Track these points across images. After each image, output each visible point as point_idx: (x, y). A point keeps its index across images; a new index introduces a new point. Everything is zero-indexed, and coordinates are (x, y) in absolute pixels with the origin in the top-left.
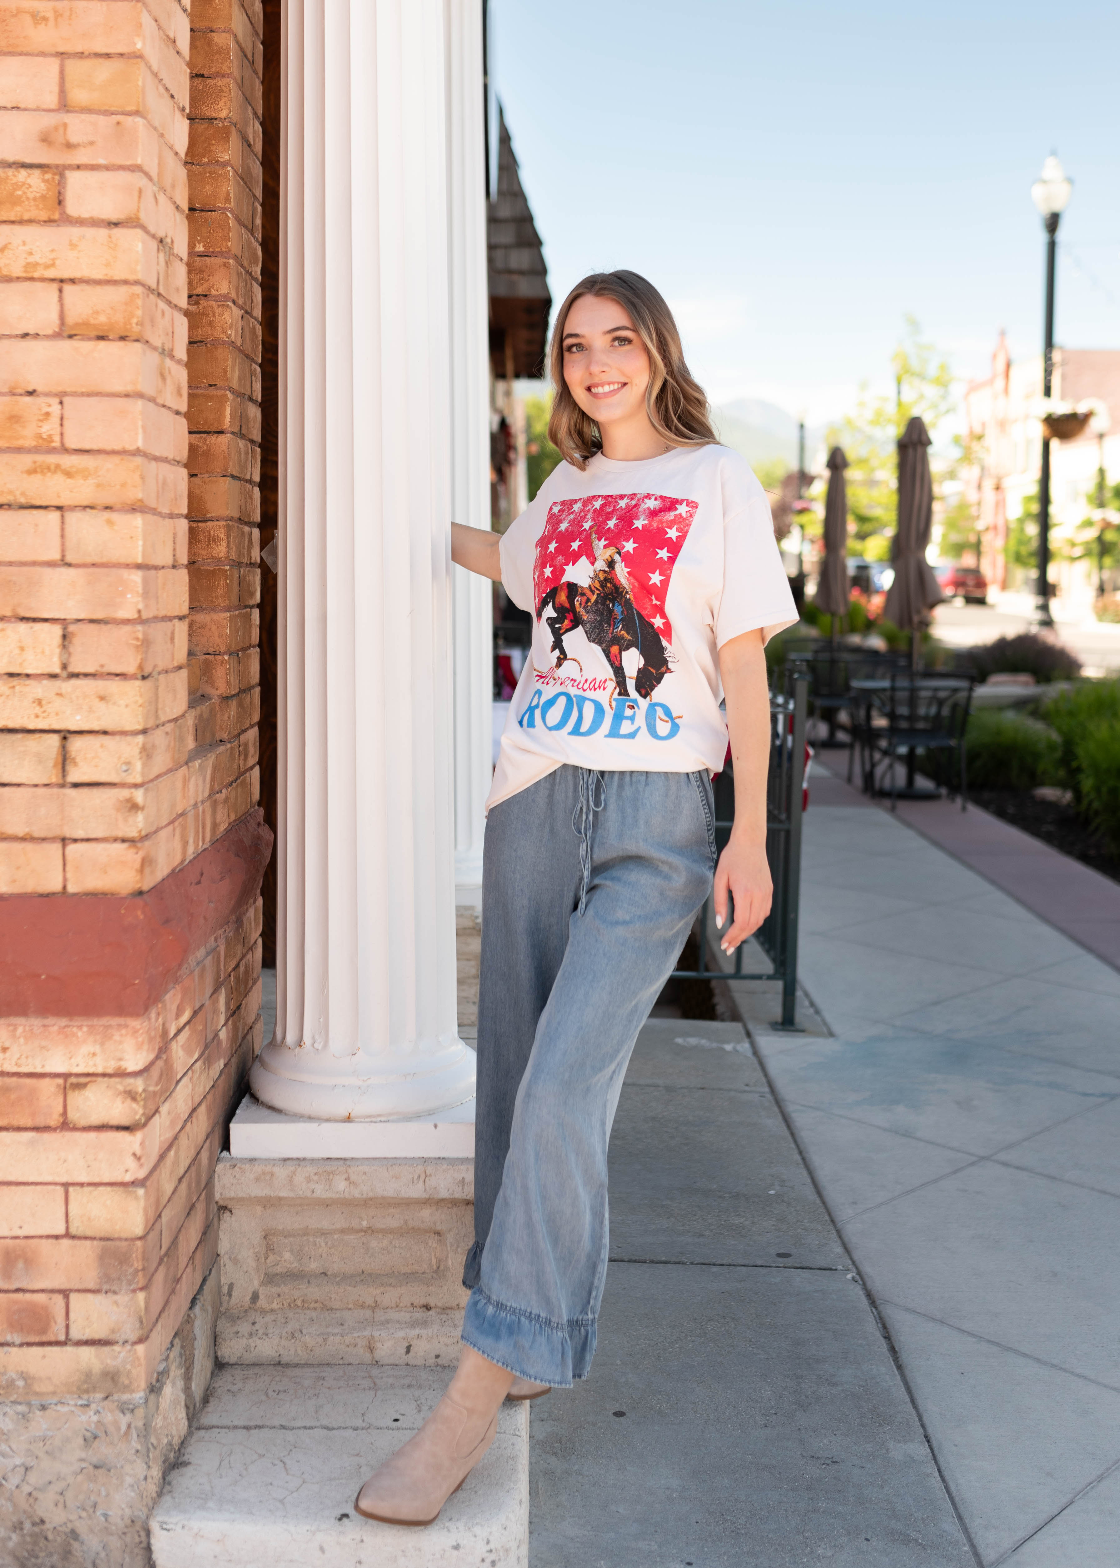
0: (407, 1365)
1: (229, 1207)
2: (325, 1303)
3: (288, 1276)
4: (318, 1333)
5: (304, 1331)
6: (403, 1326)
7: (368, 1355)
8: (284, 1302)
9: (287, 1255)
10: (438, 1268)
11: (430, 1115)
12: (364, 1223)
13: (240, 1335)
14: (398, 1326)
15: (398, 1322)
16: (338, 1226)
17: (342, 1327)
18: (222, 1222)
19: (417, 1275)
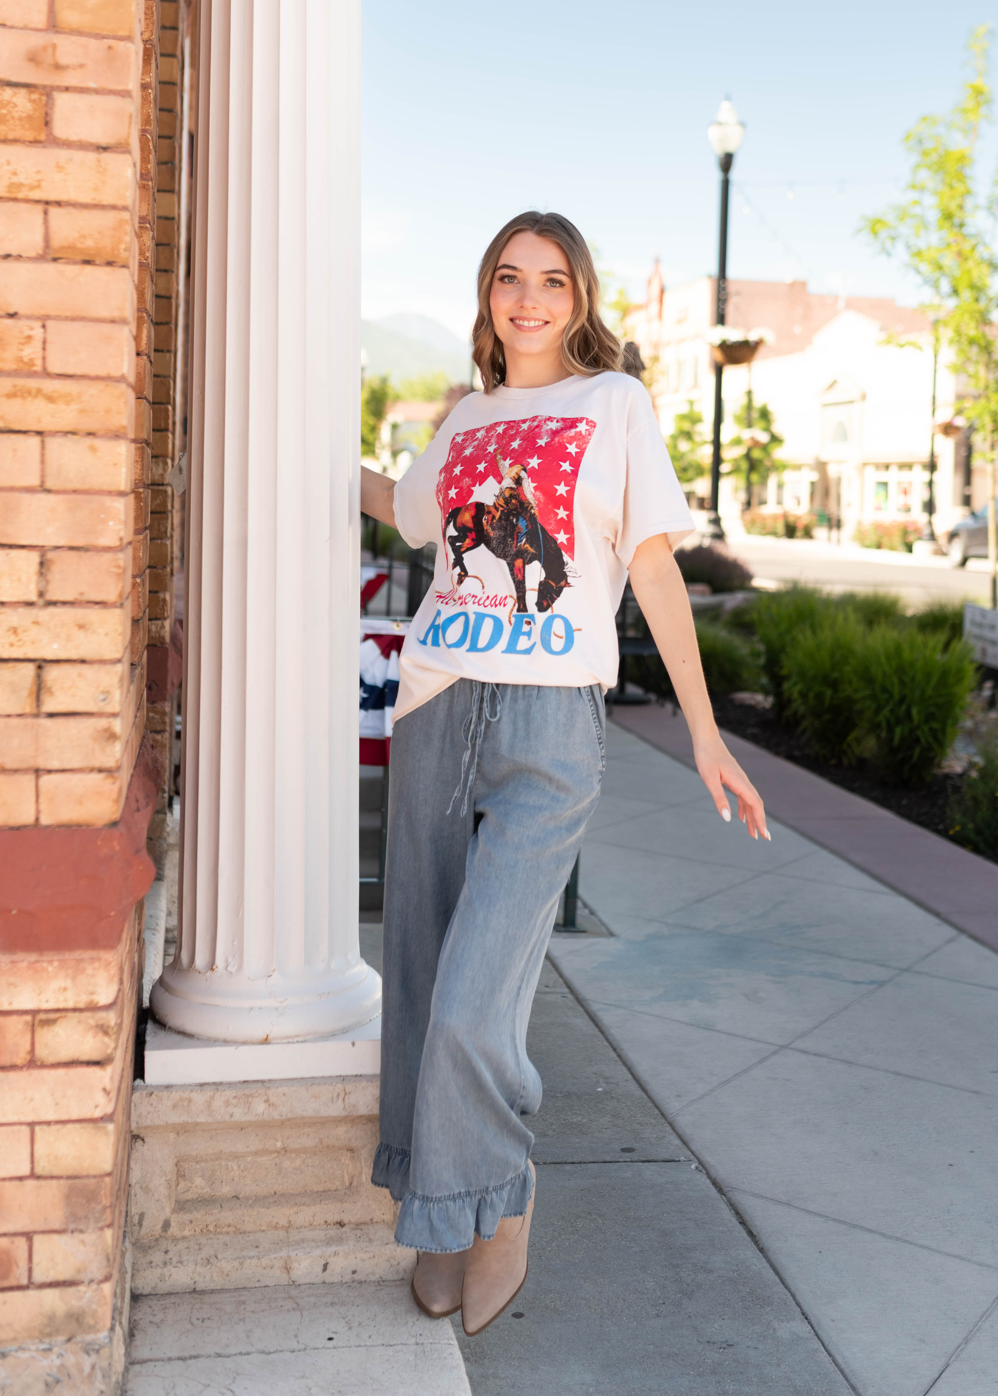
0: (324, 1283)
1: (141, 1135)
2: (238, 1226)
3: (199, 1201)
4: (234, 1257)
5: (220, 1256)
6: (319, 1244)
7: (285, 1275)
8: (197, 1229)
9: (198, 1181)
10: (351, 1185)
11: (343, 1033)
12: (279, 1144)
13: (153, 1265)
14: (313, 1244)
15: (313, 1240)
16: (253, 1148)
17: (257, 1250)
18: (134, 1151)
19: (330, 1192)
